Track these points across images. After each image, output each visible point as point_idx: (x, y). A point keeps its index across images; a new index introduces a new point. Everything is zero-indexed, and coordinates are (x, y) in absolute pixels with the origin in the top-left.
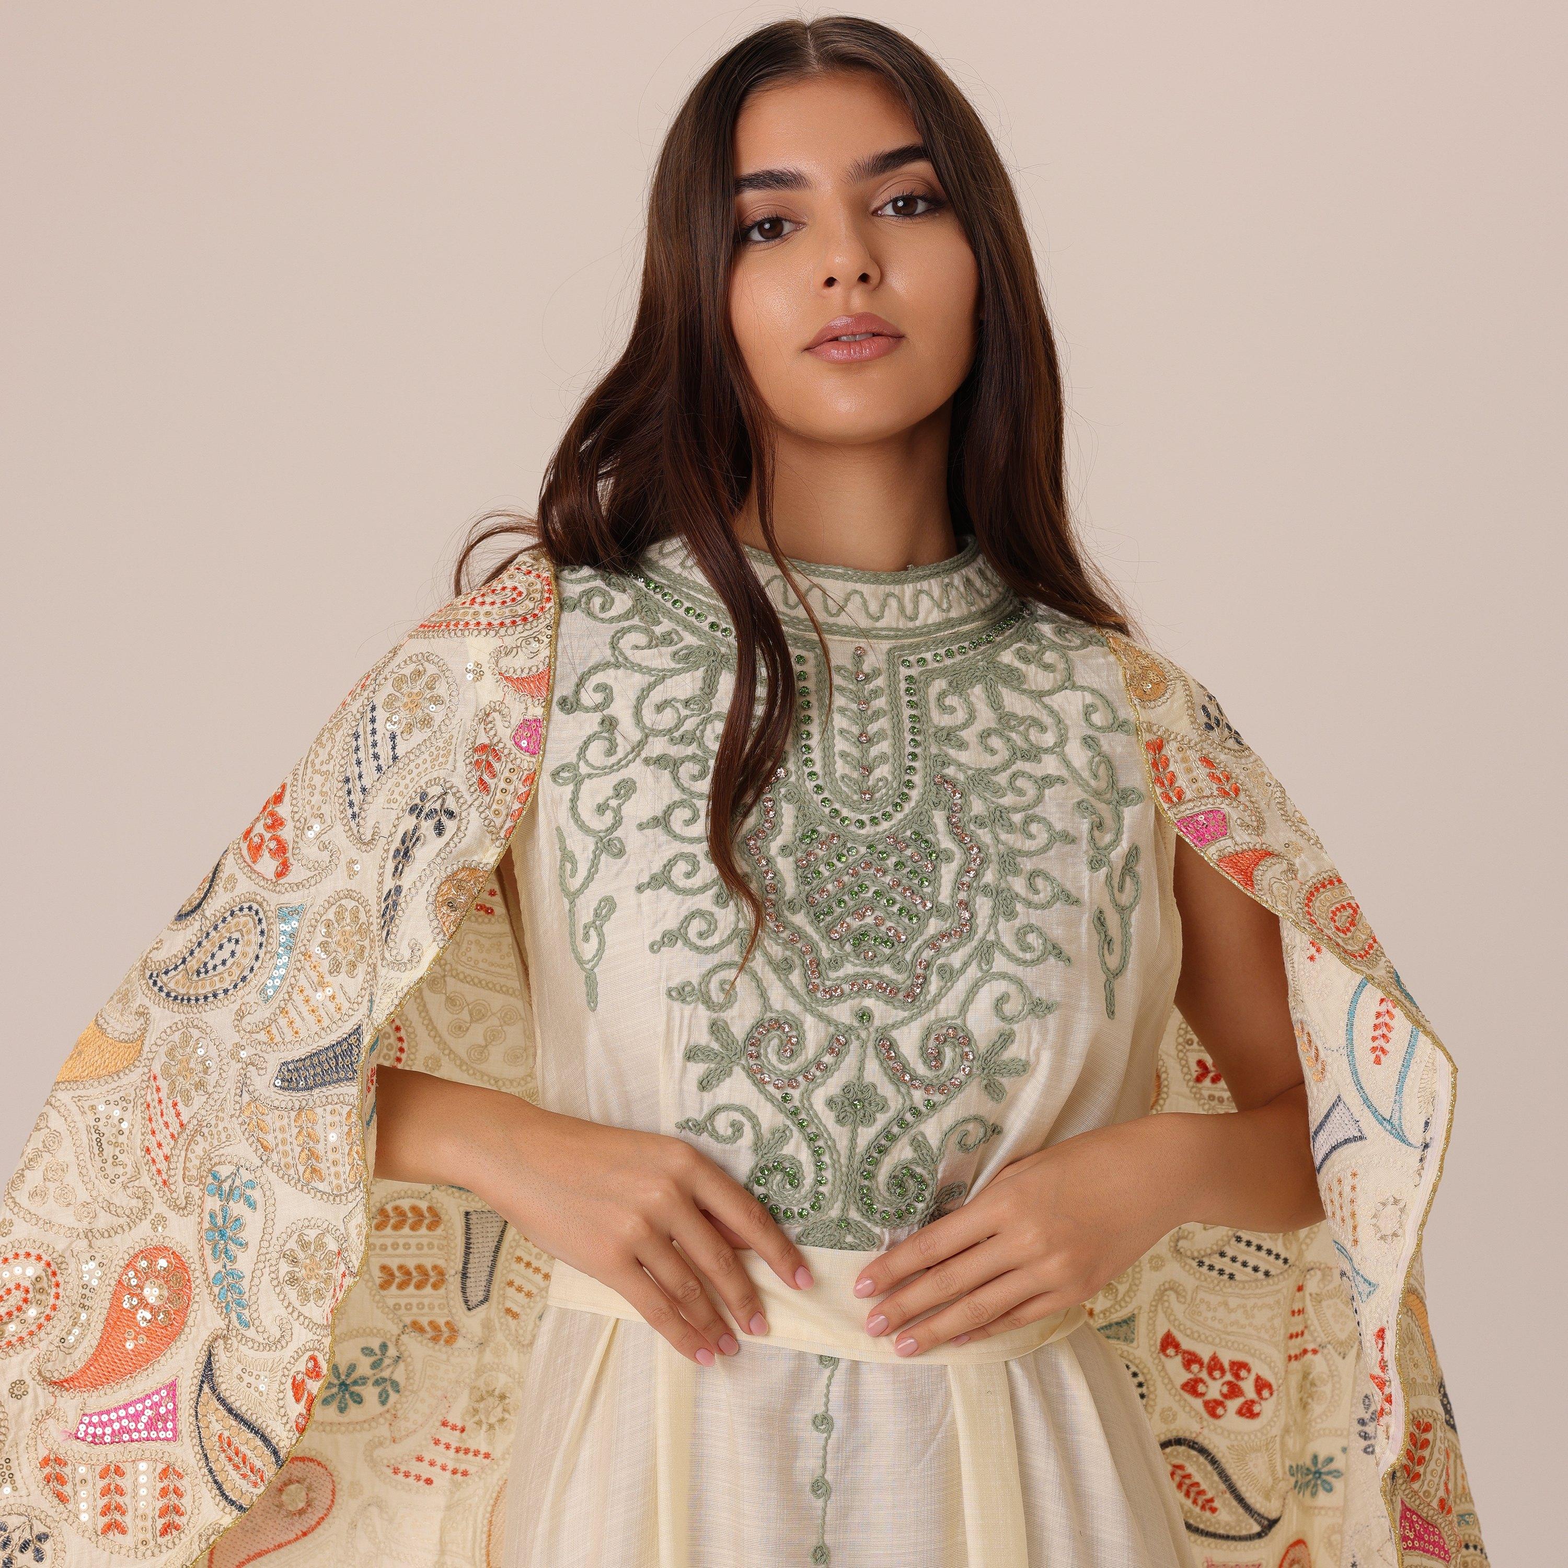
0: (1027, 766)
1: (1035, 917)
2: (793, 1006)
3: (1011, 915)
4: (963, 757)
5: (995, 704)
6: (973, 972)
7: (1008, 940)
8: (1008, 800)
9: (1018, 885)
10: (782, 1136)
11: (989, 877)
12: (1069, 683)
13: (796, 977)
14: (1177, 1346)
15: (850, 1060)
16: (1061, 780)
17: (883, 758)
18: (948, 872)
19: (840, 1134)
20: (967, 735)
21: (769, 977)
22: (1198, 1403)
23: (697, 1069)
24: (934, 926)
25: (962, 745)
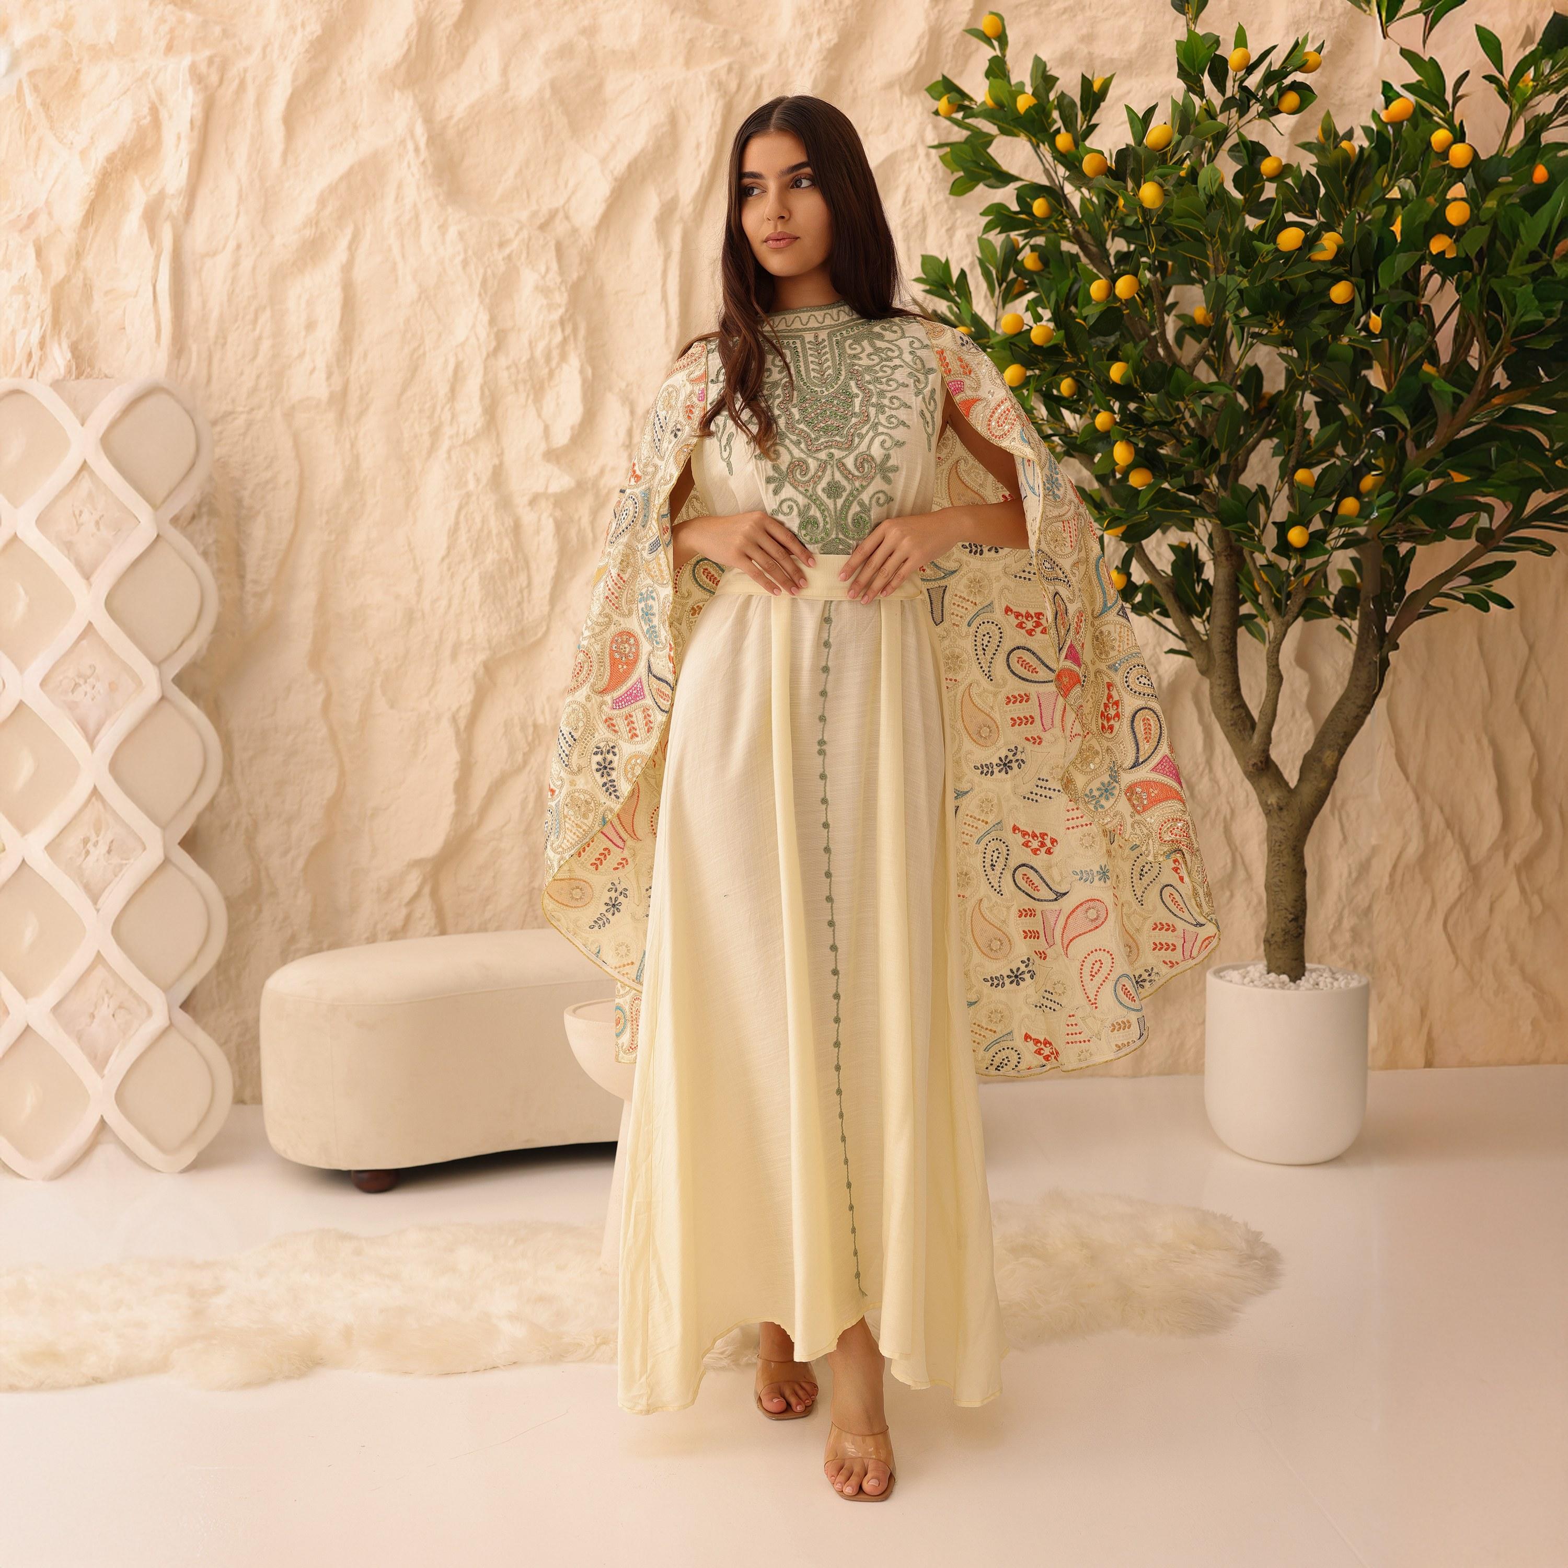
0: (887, 363)
1: (894, 413)
2: (803, 456)
3: (883, 413)
4: (861, 362)
5: (872, 345)
6: (871, 434)
7: (883, 421)
8: (881, 374)
9: (886, 402)
10: (808, 507)
11: (874, 400)
12: (903, 336)
13: (803, 446)
14: (1011, 611)
15: (828, 472)
16: (901, 366)
17: (829, 367)
18: (857, 401)
19: (829, 502)
20: (863, 355)
21: (792, 447)
22: (1023, 631)
23: (772, 486)
24: (854, 420)
25: (860, 359)
